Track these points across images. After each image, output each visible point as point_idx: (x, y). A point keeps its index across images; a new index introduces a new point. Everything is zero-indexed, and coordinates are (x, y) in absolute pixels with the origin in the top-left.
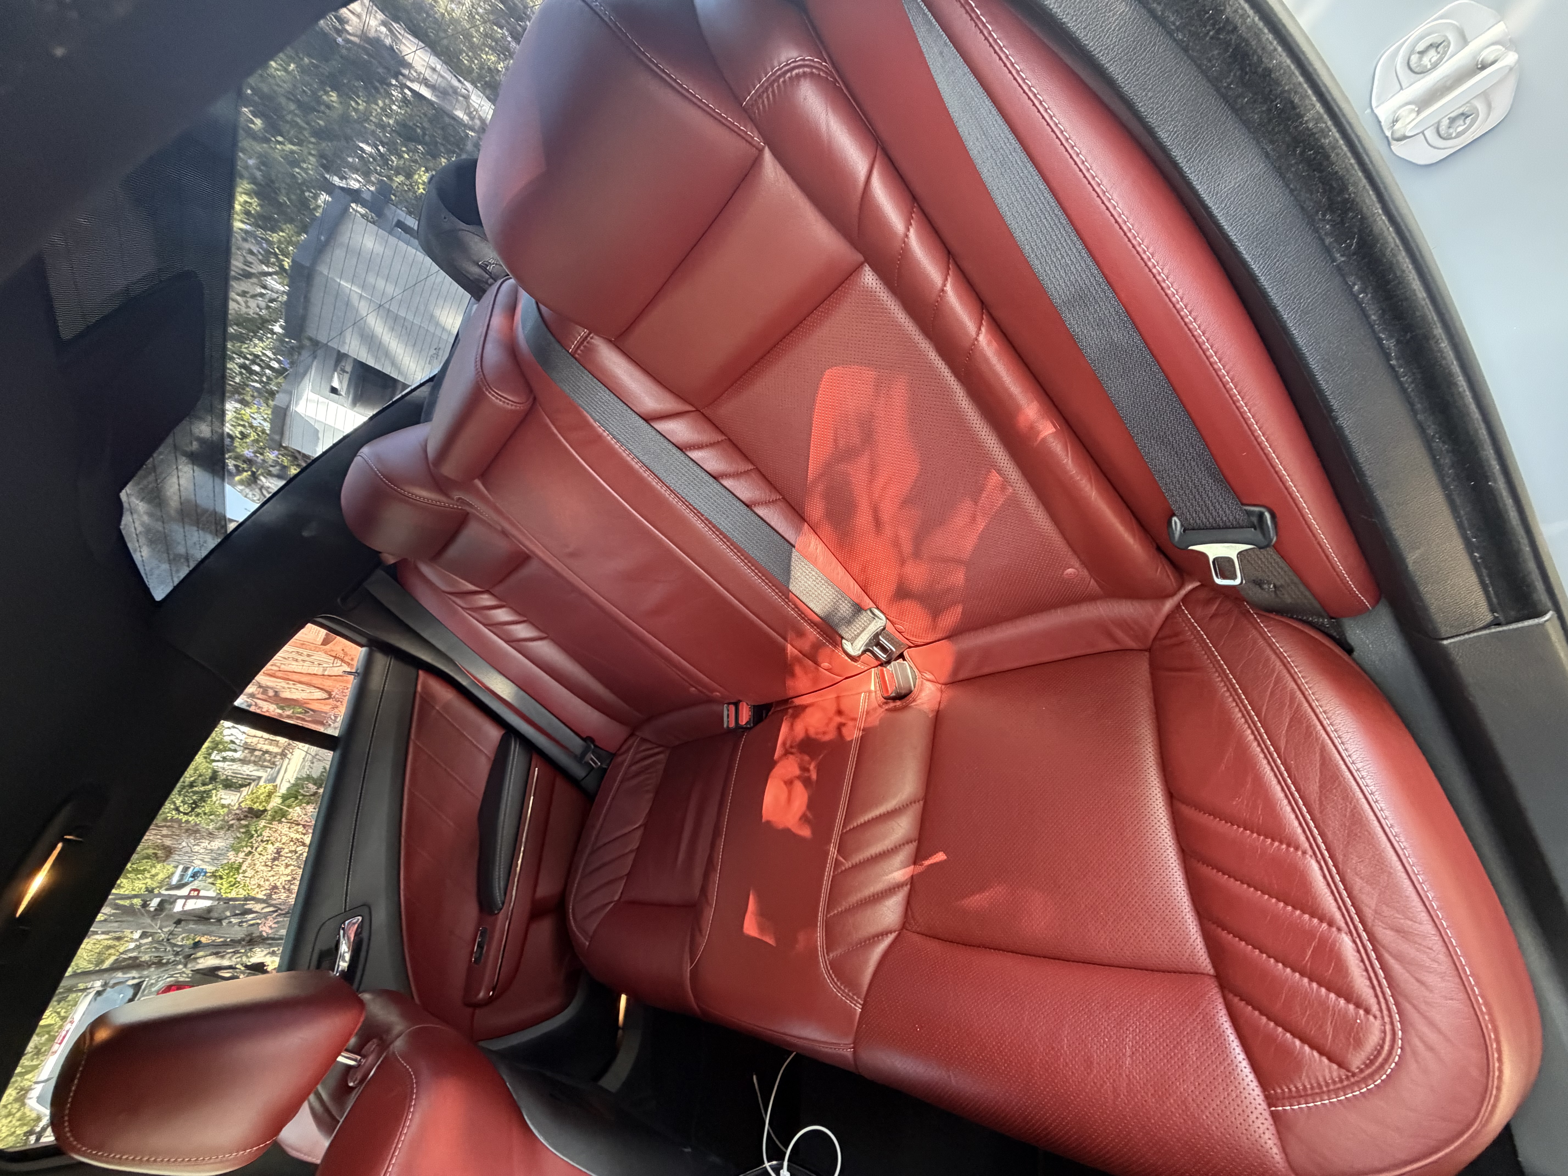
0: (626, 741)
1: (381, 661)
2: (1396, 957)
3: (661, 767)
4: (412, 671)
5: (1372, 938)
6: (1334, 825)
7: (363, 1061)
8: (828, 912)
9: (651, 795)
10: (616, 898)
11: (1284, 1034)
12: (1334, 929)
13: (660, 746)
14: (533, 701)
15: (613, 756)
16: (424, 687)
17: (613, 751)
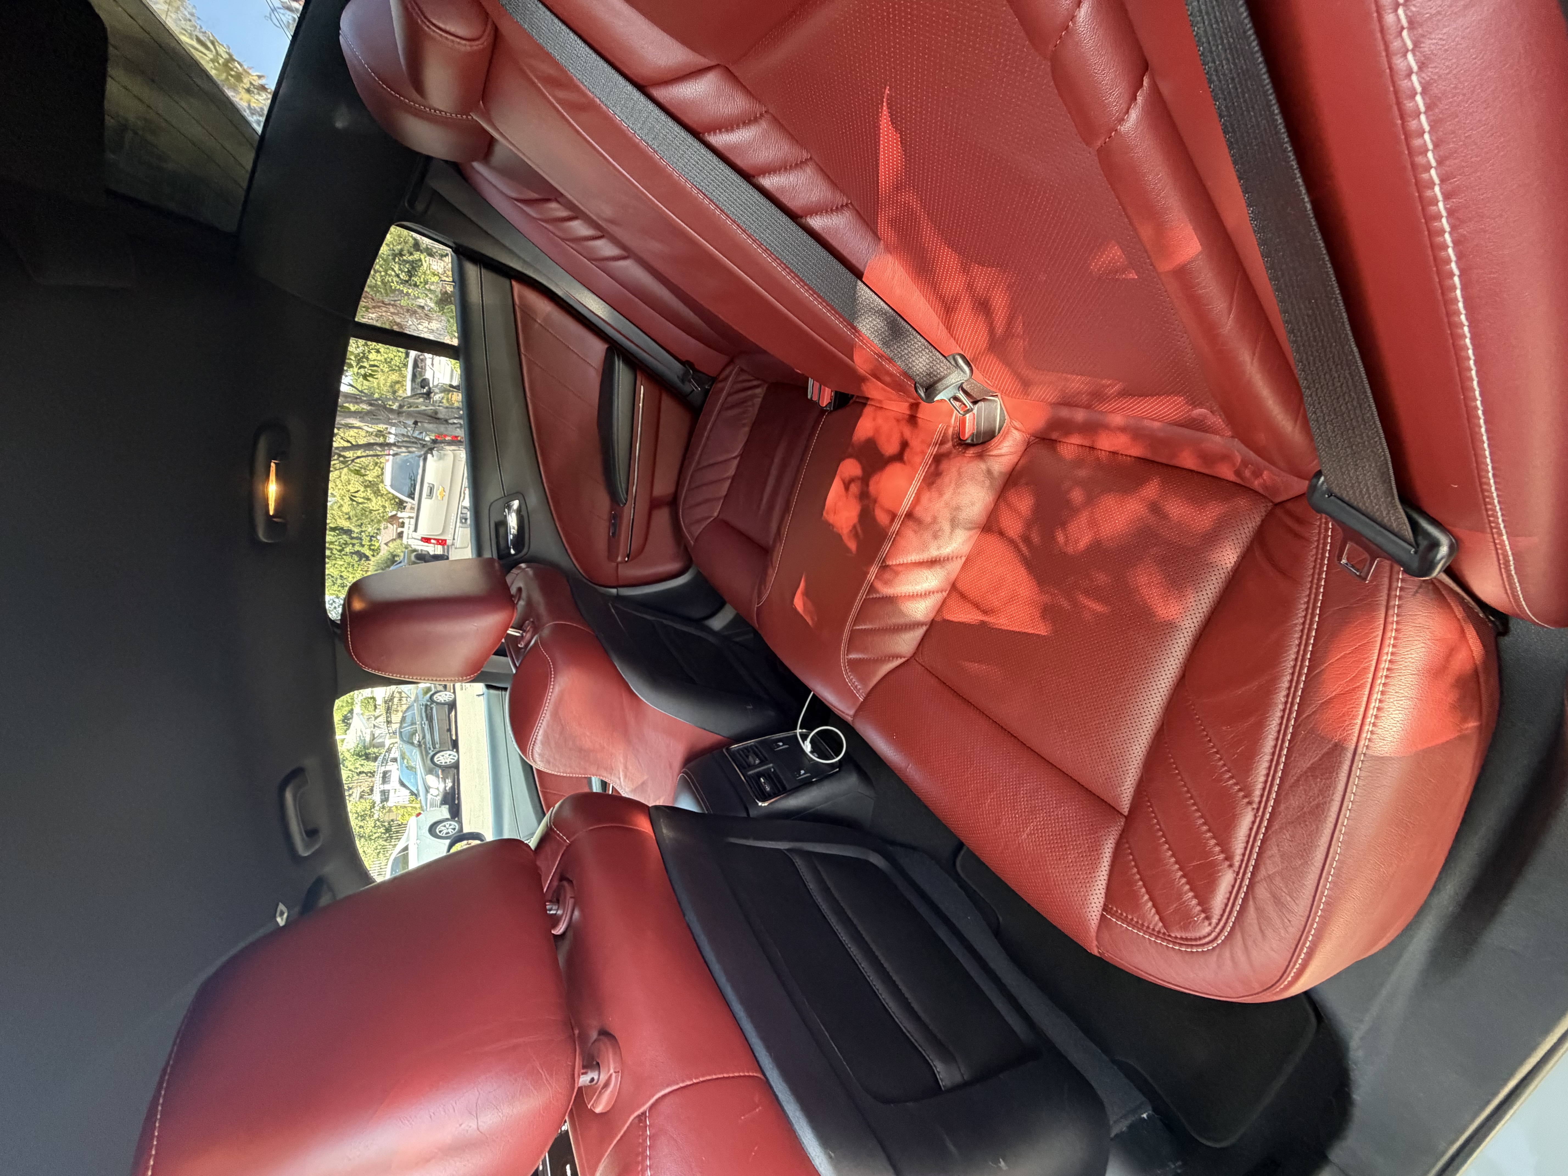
0: (723, 369)
1: (472, 271)
2: (1257, 909)
3: (758, 401)
4: (505, 282)
5: (1251, 886)
6: (1294, 802)
7: (524, 634)
8: (854, 625)
9: (747, 429)
10: (716, 514)
11: (1141, 888)
12: (1227, 863)
13: (758, 379)
14: (628, 322)
15: (714, 380)
16: (521, 297)
17: (713, 374)
